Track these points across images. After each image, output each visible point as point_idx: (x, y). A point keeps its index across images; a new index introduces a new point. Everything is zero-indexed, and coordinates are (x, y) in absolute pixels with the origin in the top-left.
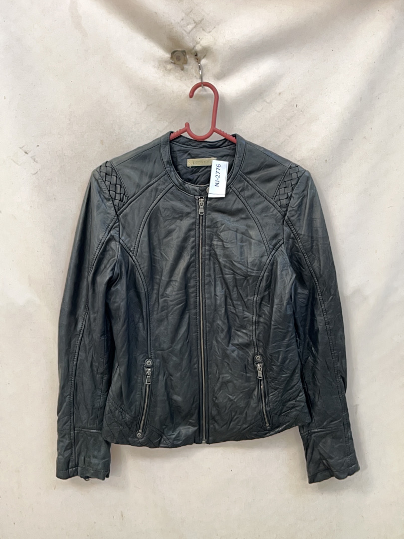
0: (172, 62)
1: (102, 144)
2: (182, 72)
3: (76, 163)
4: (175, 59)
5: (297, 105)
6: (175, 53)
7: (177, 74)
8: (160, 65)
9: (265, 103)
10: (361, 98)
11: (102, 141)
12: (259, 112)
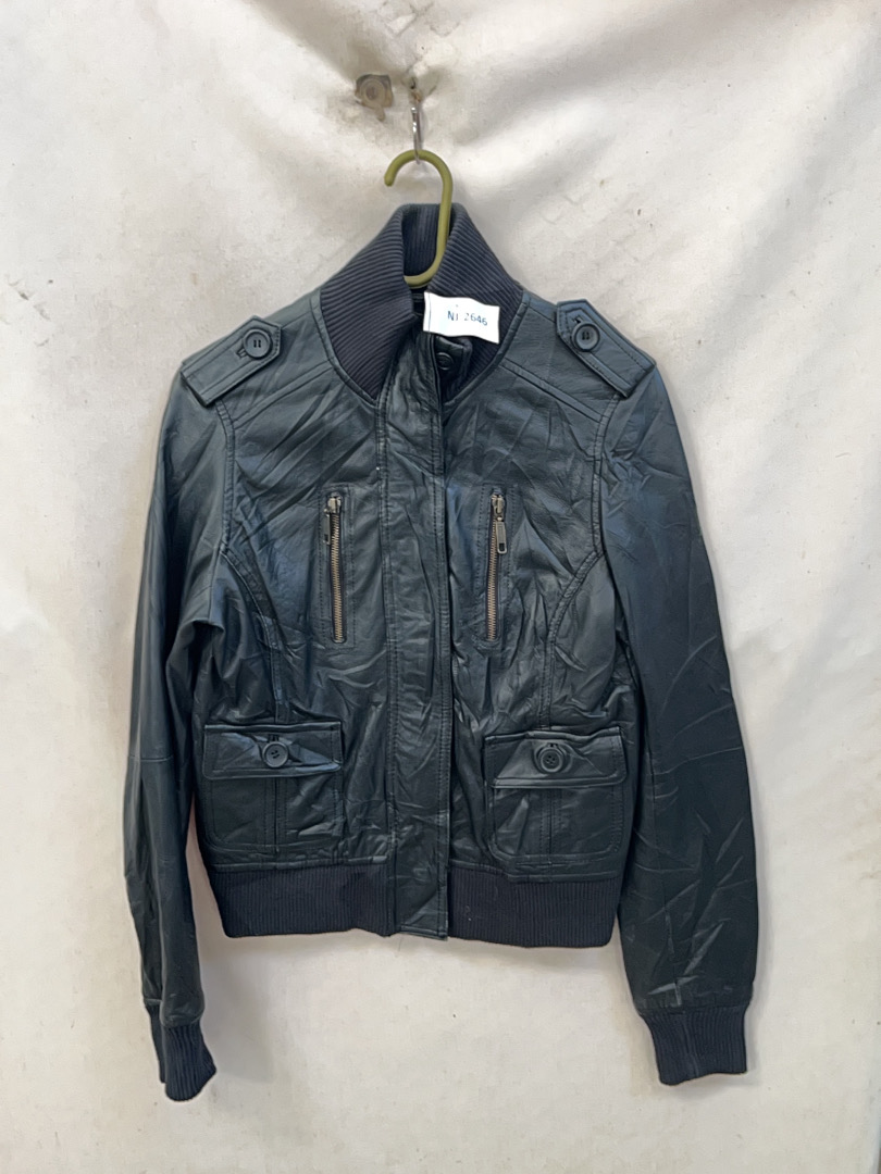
0: (357, 102)
1: (195, 283)
2: (381, 125)
3: (137, 323)
4: (365, 96)
5: (639, 212)
6: (366, 81)
7: (369, 130)
8: (329, 107)
9: (567, 203)
10: (788, 200)
11: (194, 275)
12: (553, 223)
